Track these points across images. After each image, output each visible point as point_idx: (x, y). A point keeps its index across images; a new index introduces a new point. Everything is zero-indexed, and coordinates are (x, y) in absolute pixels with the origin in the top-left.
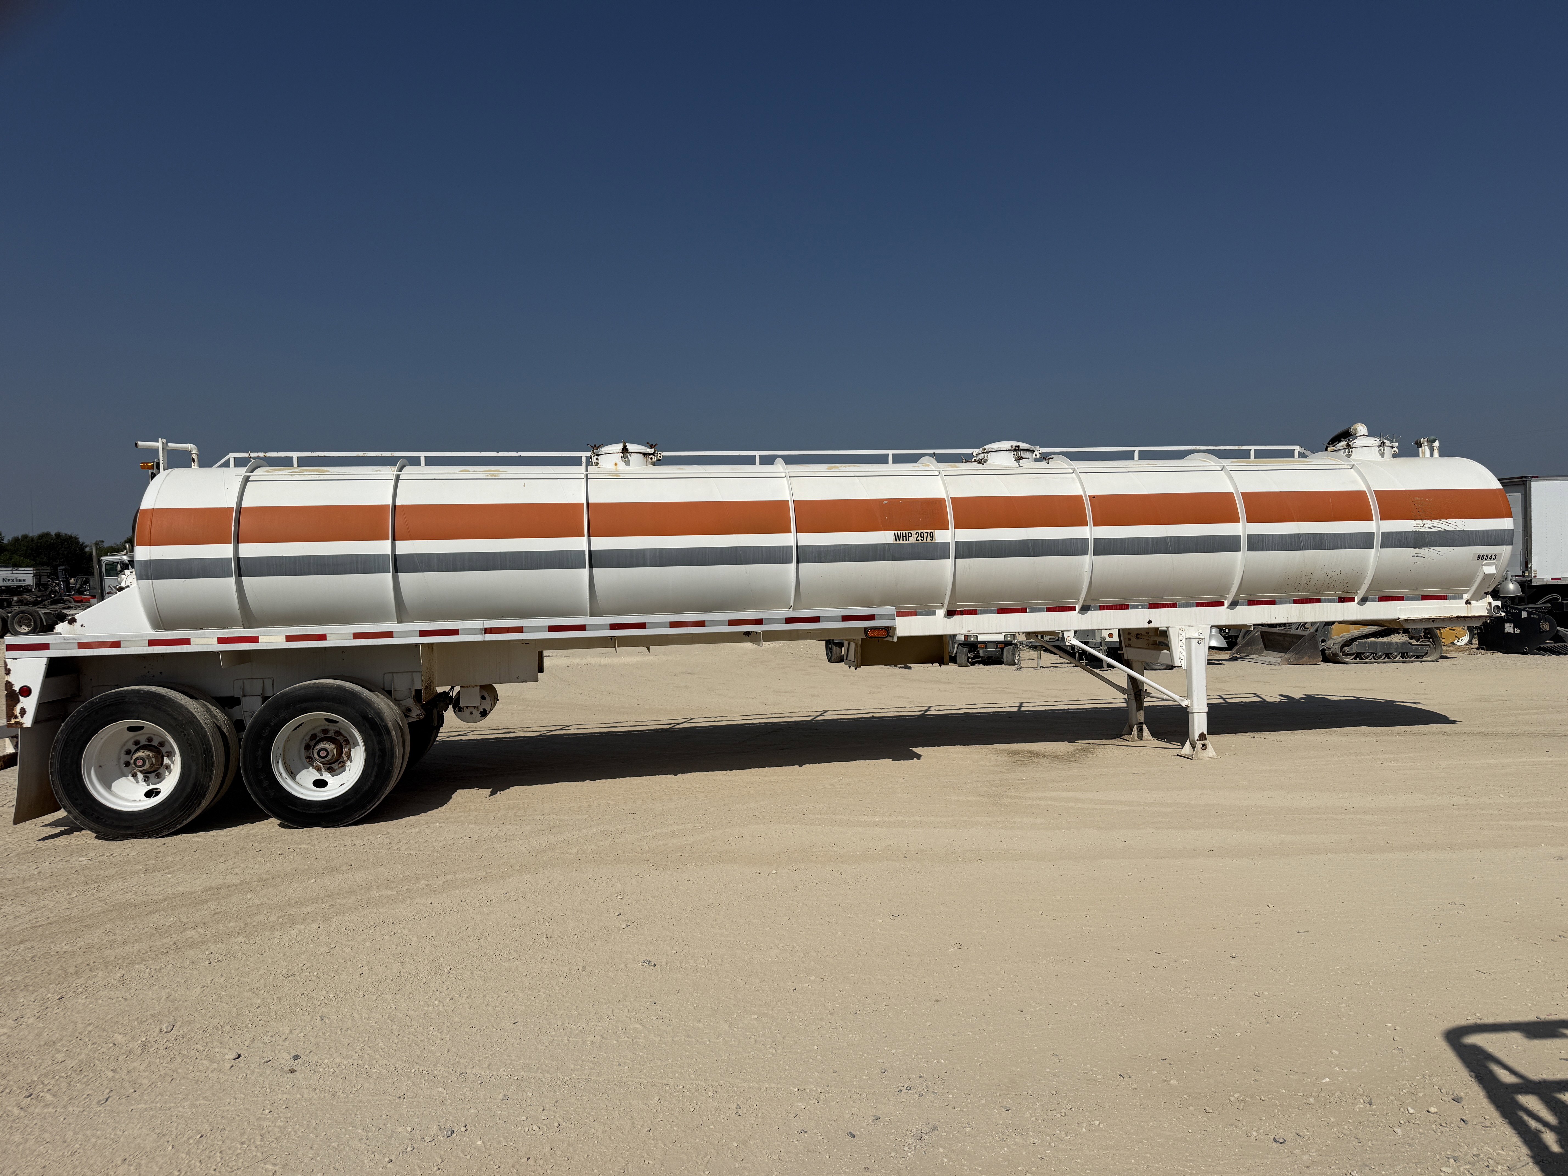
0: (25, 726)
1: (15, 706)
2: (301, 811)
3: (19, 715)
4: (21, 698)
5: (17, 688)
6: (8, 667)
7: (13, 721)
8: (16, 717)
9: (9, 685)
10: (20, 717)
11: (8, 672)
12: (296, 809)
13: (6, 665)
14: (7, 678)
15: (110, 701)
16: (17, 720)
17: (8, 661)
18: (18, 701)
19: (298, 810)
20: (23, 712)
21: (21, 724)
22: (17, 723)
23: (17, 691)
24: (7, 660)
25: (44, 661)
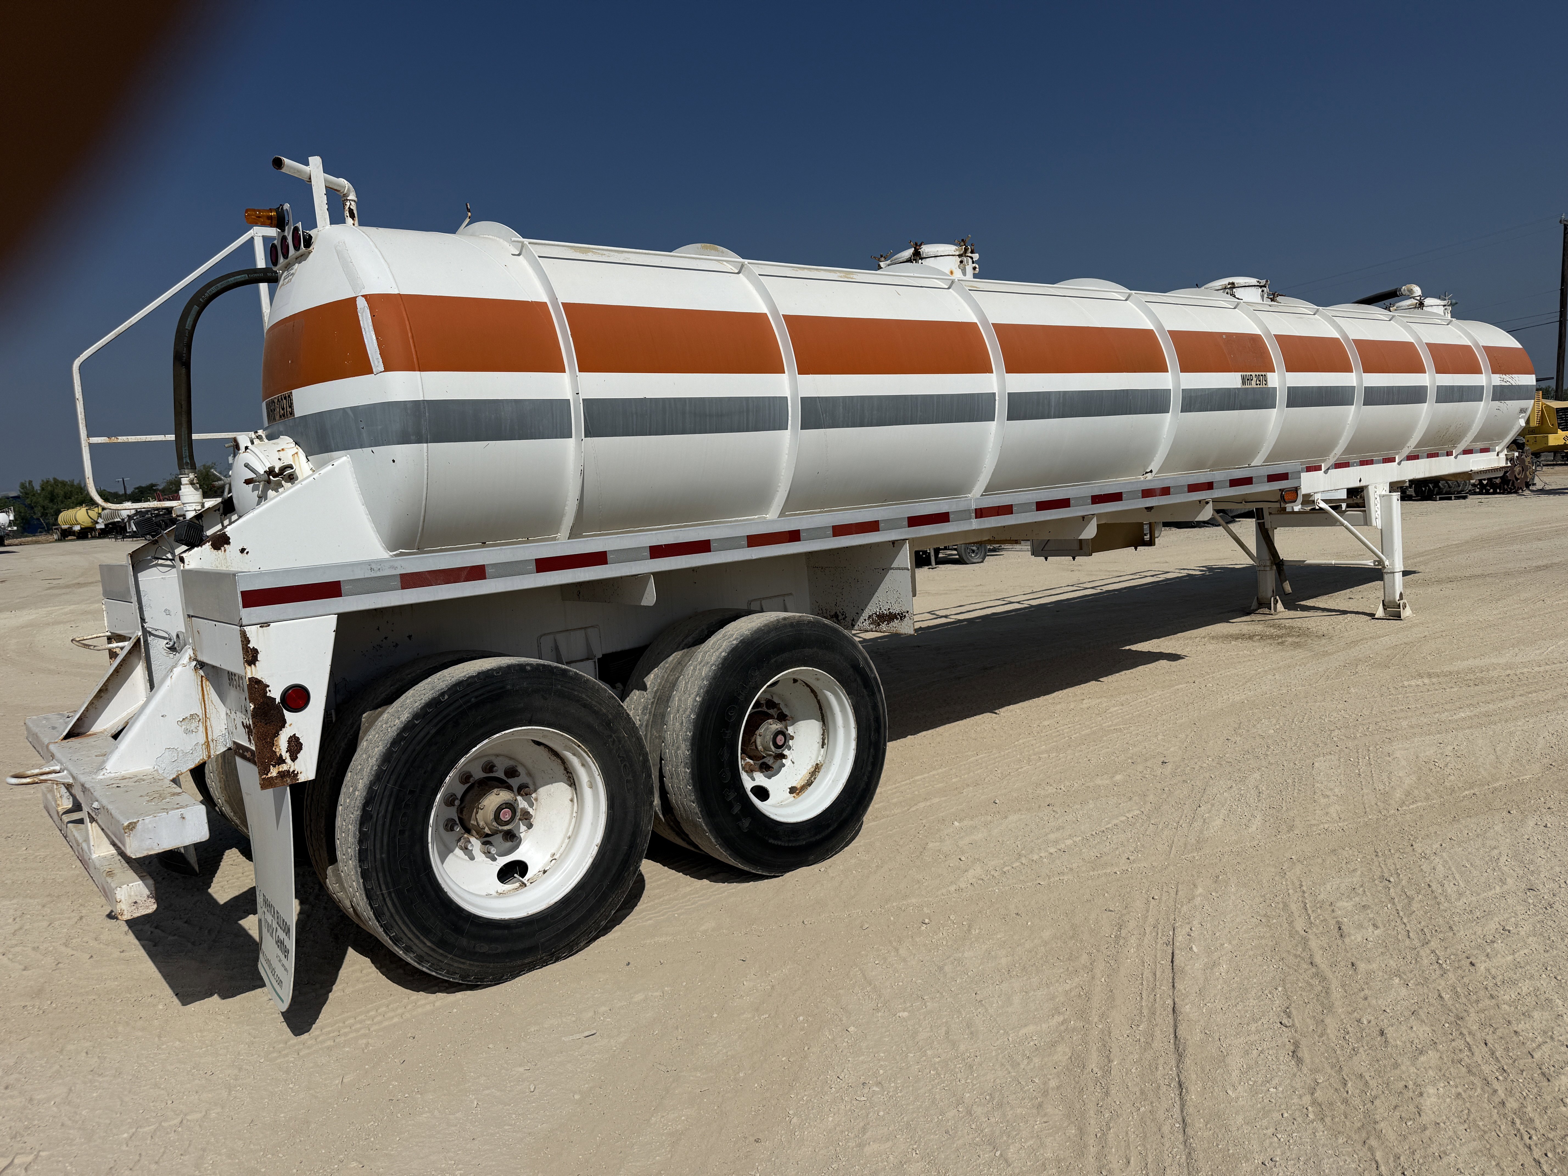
0: (302, 778)
1: (276, 734)
2: (786, 845)
3: (286, 756)
4: (287, 714)
5: (275, 693)
6: (251, 645)
7: (274, 772)
8: (281, 761)
9: (257, 687)
10: (288, 760)
11: (251, 657)
12: (779, 843)
13: (245, 640)
14: (252, 672)
15: (476, 694)
16: (284, 767)
17: (251, 631)
18: (283, 723)
19: (783, 844)
20: (295, 746)
21: (295, 775)
22: (283, 775)
23: (278, 700)
24: (247, 629)
25: (331, 622)
